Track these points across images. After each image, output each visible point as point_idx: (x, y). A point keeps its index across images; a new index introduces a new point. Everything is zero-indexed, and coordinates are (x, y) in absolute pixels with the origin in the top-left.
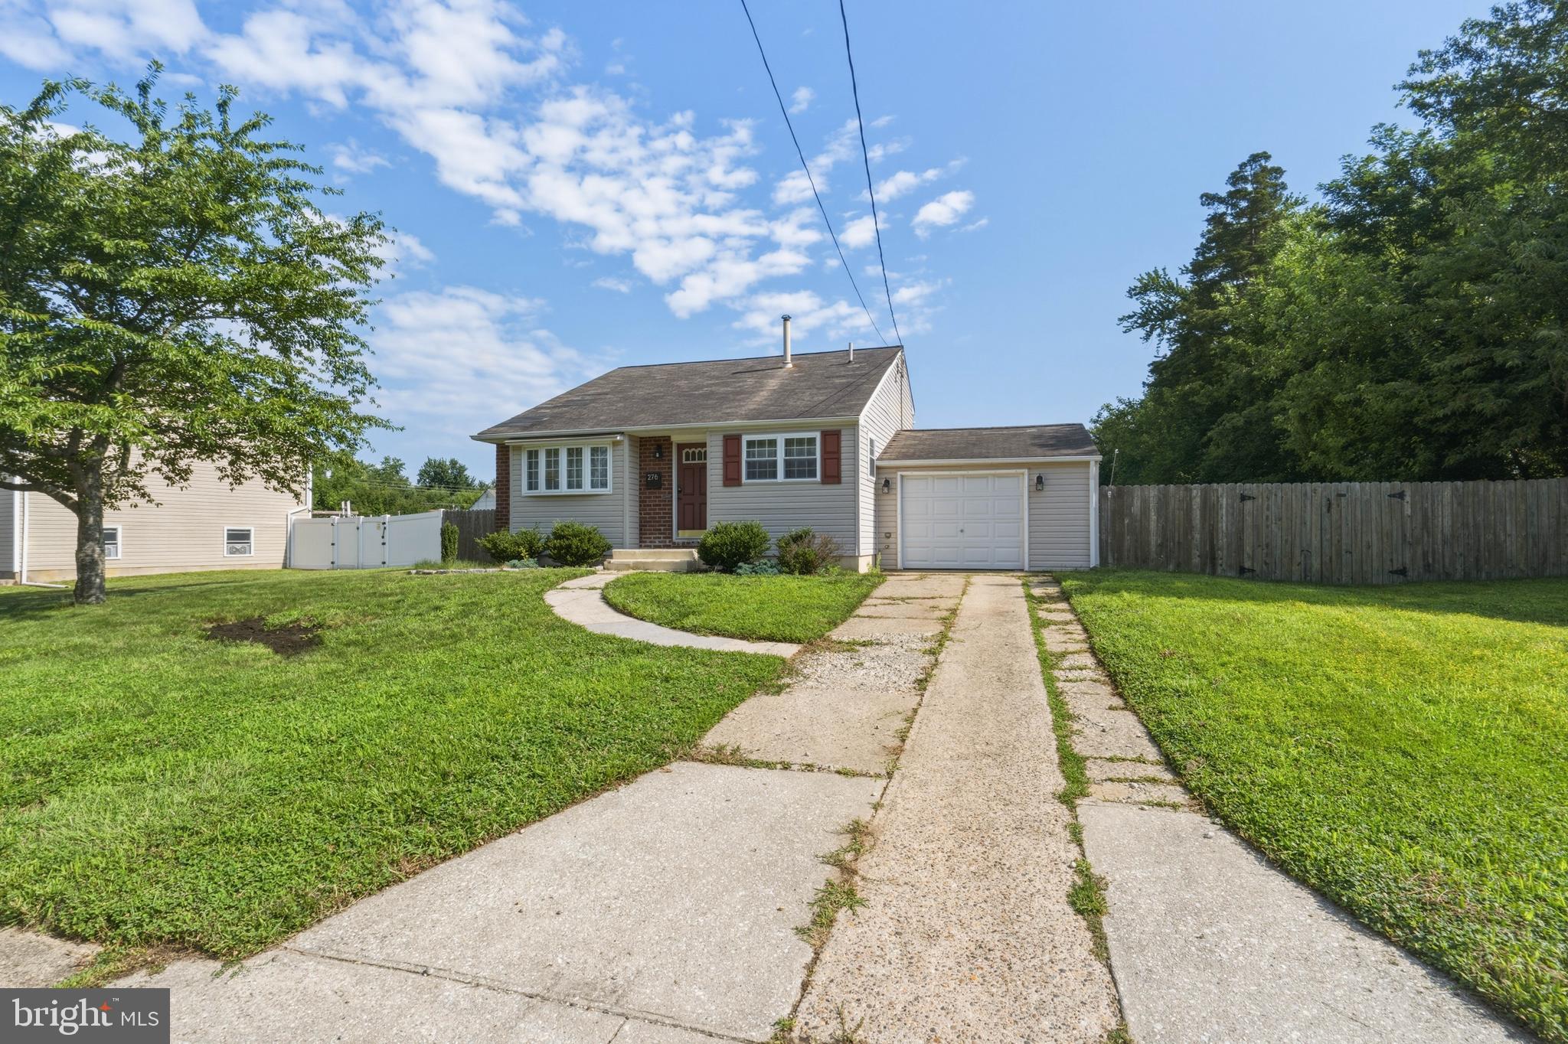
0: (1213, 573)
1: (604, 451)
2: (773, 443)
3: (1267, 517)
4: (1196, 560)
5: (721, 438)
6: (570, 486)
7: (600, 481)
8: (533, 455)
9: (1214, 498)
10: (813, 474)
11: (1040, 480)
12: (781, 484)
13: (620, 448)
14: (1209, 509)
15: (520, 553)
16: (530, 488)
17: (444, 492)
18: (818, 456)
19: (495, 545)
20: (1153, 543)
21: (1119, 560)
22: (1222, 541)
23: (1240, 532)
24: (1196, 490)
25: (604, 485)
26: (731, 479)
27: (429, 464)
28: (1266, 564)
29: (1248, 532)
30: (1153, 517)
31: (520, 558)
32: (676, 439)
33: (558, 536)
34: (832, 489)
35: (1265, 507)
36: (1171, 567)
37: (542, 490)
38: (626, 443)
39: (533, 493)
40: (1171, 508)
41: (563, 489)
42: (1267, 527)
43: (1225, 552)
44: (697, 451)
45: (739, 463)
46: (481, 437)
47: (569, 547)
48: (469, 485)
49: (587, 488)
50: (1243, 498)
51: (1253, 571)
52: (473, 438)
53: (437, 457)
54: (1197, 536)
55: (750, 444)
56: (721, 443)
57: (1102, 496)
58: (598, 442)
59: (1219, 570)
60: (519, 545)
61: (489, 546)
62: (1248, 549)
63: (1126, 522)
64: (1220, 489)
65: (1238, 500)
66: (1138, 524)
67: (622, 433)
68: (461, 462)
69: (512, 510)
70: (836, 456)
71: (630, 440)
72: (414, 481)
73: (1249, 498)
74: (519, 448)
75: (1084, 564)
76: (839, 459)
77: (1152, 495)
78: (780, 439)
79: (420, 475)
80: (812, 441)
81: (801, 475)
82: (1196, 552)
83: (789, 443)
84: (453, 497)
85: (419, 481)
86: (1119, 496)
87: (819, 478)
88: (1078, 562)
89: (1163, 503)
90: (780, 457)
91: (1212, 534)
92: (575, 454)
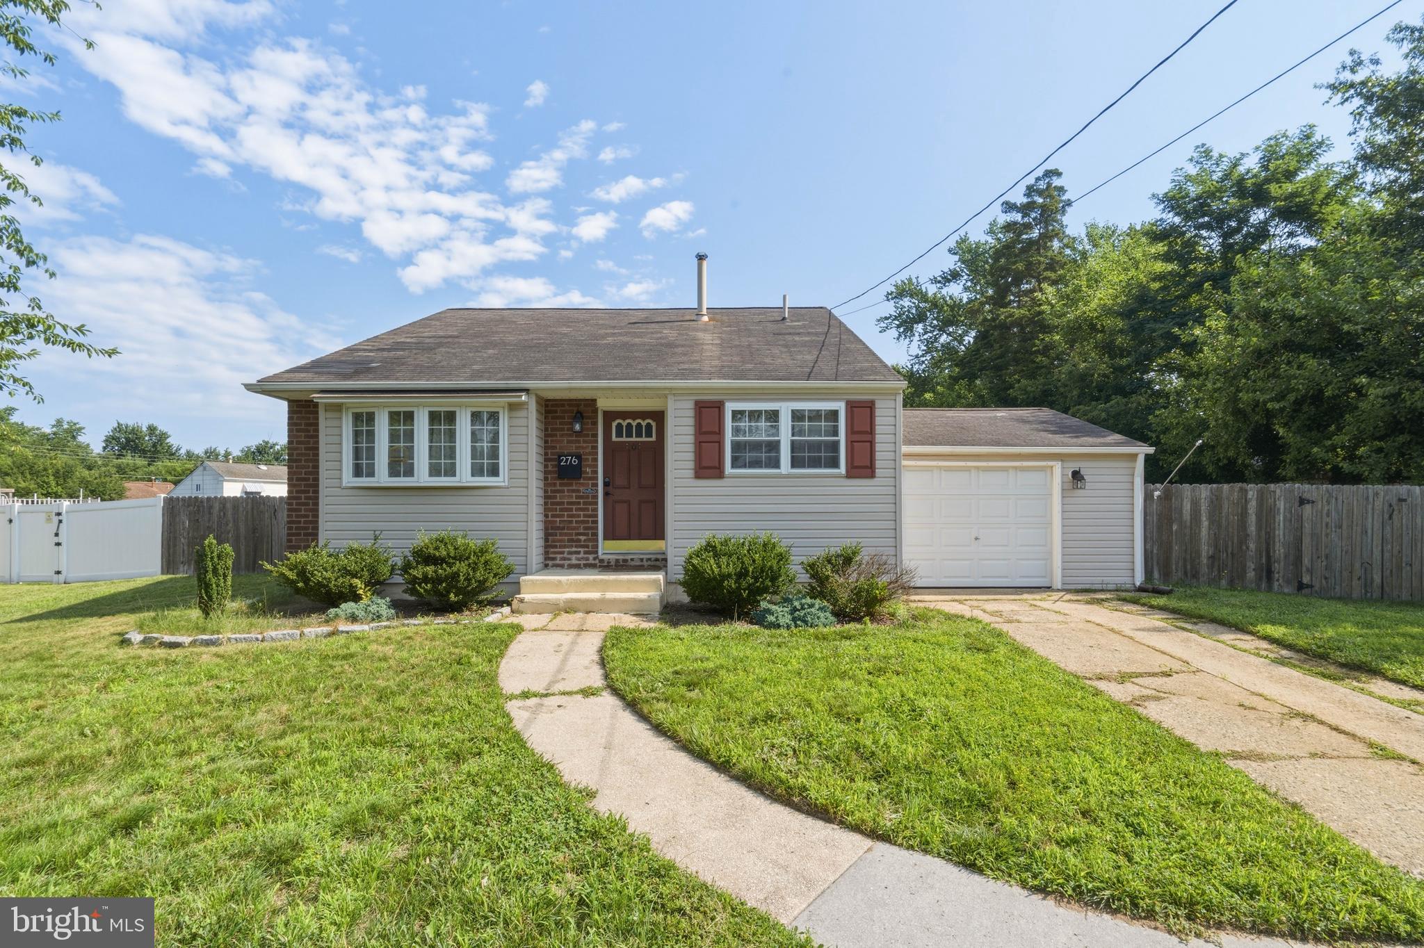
0: (1270, 589)
1: (494, 417)
2: (774, 416)
3: (1327, 525)
4: (1251, 574)
5: (691, 405)
6: (435, 471)
7: (487, 464)
8: (364, 420)
9: (1271, 501)
10: (834, 463)
11: (1077, 475)
12: (788, 476)
13: (523, 413)
14: (1266, 514)
15: (353, 588)
16: (358, 472)
17: (140, 462)
18: (842, 437)
19: (302, 574)
20: (1204, 554)
21: (1166, 575)
22: (1279, 550)
23: (1299, 541)
24: (1252, 490)
25: (494, 471)
26: (708, 467)
27: (119, 428)
28: (1326, 578)
29: (1307, 541)
30: (1205, 523)
31: (356, 598)
32: (604, 404)
33: (424, 557)
34: (861, 486)
35: (1325, 512)
36: (1224, 582)
37: (382, 477)
38: (533, 406)
39: (364, 481)
40: (1225, 511)
41: (422, 476)
42: (1327, 535)
43: (1282, 564)
44: (644, 424)
45: (720, 444)
46: (264, 387)
47: (455, 576)
48: (172, 454)
49: (464, 475)
50: (1302, 502)
51: (1312, 586)
52: (249, 387)
53: (130, 421)
54: (1252, 546)
55: (737, 415)
56: (691, 413)
57: (1148, 497)
58: (485, 403)
59: (1276, 584)
60: (346, 572)
61: (292, 575)
62: (1306, 561)
63: (1175, 527)
64: (1278, 491)
65: (1297, 504)
66: (1187, 531)
67: (527, 391)
68: (162, 427)
69: (323, 508)
70: (867, 437)
71: (537, 402)
72: (97, 447)
73: (1308, 502)
74: (338, 408)
75: (1128, 580)
76: (872, 443)
77: (1203, 496)
78: (785, 409)
79: (106, 441)
80: (834, 415)
81: (815, 463)
82: (1251, 565)
83: (797, 416)
84: (152, 468)
85: (104, 448)
86: (1166, 496)
87: (843, 469)
88: (1122, 579)
89: (1216, 503)
90: (785, 437)
91: (1268, 544)
92: (443, 421)
